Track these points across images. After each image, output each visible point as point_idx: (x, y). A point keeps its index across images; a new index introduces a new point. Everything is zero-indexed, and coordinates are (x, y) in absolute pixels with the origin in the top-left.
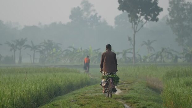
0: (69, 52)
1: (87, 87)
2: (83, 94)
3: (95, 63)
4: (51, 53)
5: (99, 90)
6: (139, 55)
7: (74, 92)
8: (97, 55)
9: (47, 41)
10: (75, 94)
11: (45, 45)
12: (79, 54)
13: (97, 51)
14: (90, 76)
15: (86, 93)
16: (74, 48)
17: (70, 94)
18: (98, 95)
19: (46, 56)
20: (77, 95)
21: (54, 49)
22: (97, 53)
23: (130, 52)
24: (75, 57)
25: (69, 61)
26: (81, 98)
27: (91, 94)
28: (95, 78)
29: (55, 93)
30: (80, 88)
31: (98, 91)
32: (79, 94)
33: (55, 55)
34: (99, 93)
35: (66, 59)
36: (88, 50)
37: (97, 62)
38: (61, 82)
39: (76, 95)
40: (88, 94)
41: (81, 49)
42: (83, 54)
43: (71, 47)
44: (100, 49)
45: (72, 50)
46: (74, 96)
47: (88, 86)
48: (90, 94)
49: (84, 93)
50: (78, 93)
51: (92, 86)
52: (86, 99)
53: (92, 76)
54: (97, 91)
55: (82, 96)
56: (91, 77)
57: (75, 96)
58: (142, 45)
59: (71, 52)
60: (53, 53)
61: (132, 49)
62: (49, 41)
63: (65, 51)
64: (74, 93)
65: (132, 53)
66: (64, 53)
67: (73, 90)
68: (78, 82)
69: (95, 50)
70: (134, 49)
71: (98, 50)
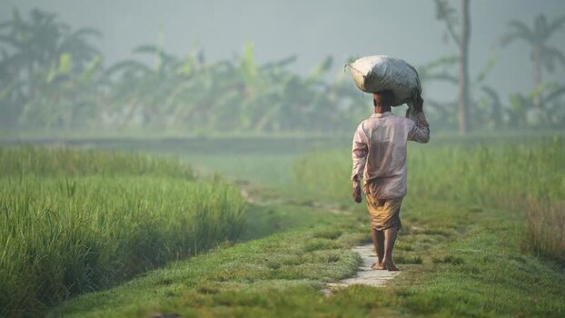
0: (140, 74)
1: (230, 250)
2: (209, 285)
4: (50, 77)
5: (289, 263)
6: (492, 93)
7: (165, 273)
8: (280, 89)
9: (26, 17)
10: (168, 282)
11: (19, 37)
12: (189, 84)
13: (277, 71)
14: (244, 193)
15: (222, 280)
16: (162, 55)
17: (141, 281)
18: (283, 288)
19: (25, 90)
20: (181, 286)
21: (65, 59)
22: (277, 79)
23: (443, 77)
24: (170, 101)
25: (138, 119)
26: (200, 303)
27: (251, 281)
28: (269, 203)
29: (68, 279)
30: (193, 254)
31: (284, 268)
32: (190, 285)
33: (68, 85)
34: (288, 278)
35: (126, 110)
36: (237, 65)
37: (276, 126)
38: (102, 220)
39: (172, 288)
40: (232, 284)
41: (201, 58)
42: (208, 82)
44: (292, 59)
45: (154, 62)
46: (163, 290)
47: (232, 245)
48: (244, 285)
49: (211, 279)
50: (183, 279)
51: (255, 245)
52: (225, 310)
53: (251, 194)
54: (276, 267)
55: (204, 291)
56: (251, 201)
57: (171, 294)
58: (506, 40)
59: (148, 71)
60: (61, 78)
61: (452, 61)
62: (37, 14)
63: (119, 66)
64: (166, 278)
65: (454, 80)
66: (117, 77)
67: (161, 264)
68: (184, 222)
69: (269, 66)
70: (464, 60)
71: (282, 63)
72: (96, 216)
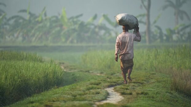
0: (21, 21)
1: (57, 90)
2: (48, 103)
3: (72, 42)
5: (80, 95)
6: (159, 28)
7: (31, 99)
8: (77, 27)
10: (32, 102)
12: (41, 25)
13: (75, 20)
14: (62, 67)
15: (54, 101)
16: (30, 13)
17: (22, 102)
18: (78, 105)
20: (38, 104)
22: (75, 23)
24: (33, 31)
25: (20, 39)
27: (65, 102)
28: (72, 71)
30: (42, 91)
31: (78, 96)
32: (41, 103)
34: (80, 100)
35: (16, 35)
36: (60, 17)
37: (75, 41)
38: (6, 78)
39: (34, 105)
40: (58, 103)
41: (45, 15)
42: (48, 24)
43: (24, 11)
44: (81, 15)
45: (27, 16)
46: (30, 105)
47: (58, 88)
48: (63, 103)
49: (49, 101)
50: (38, 101)
51: (67, 88)
53: (65, 68)
54: (75, 96)
56: (65, 70)
58: (165, 7)
61: (143, 15)
63: (13, 18)
64: (31, 100)
66: (12, 22)
67: (30, 95)
68: (39, 79)
69: (72, 18)
70: (148, 15)
71: (77, 17)
72: (4, 76)
